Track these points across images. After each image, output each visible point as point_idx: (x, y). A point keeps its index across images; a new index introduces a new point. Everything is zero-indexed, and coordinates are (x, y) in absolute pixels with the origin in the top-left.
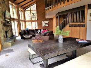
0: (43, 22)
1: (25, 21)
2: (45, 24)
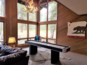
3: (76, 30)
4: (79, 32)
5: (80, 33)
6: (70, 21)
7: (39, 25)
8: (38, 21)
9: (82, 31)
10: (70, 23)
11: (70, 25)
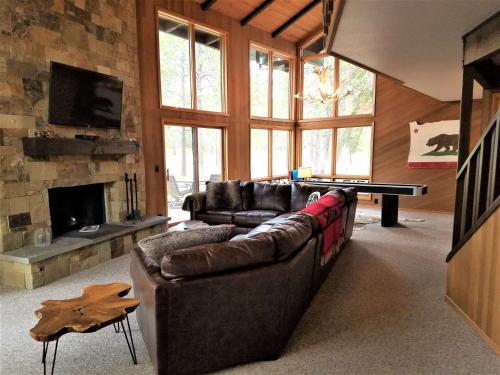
0: (413, 125)
1: (296, 127)
2: (431, 143)
3: (436, 146)
4: (443, 149)
5: (447, 153)
6: (417, 117)
7: (301, 130)
8: (296, 118)
9: (451, 148)
10: (419, 123)
11: (416, 131)
